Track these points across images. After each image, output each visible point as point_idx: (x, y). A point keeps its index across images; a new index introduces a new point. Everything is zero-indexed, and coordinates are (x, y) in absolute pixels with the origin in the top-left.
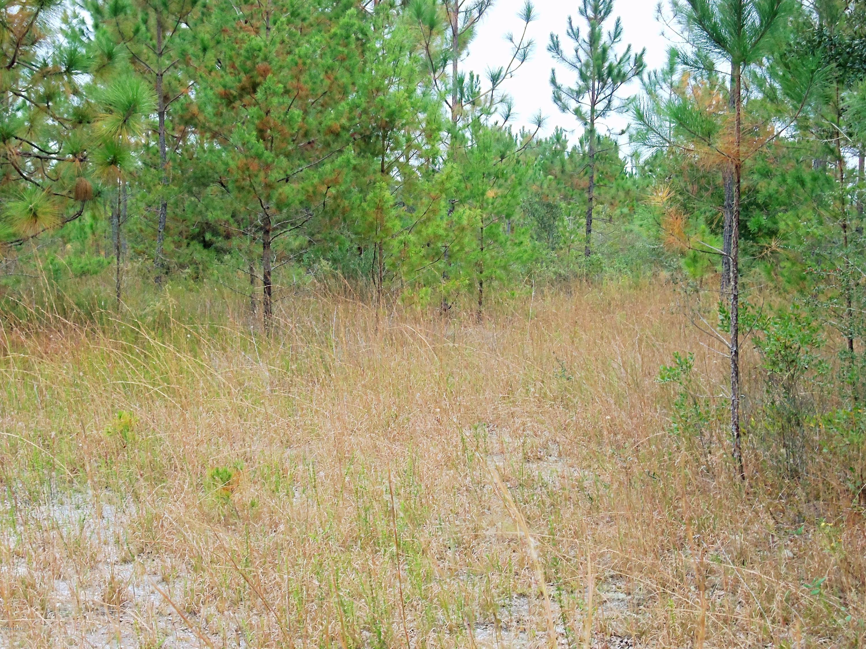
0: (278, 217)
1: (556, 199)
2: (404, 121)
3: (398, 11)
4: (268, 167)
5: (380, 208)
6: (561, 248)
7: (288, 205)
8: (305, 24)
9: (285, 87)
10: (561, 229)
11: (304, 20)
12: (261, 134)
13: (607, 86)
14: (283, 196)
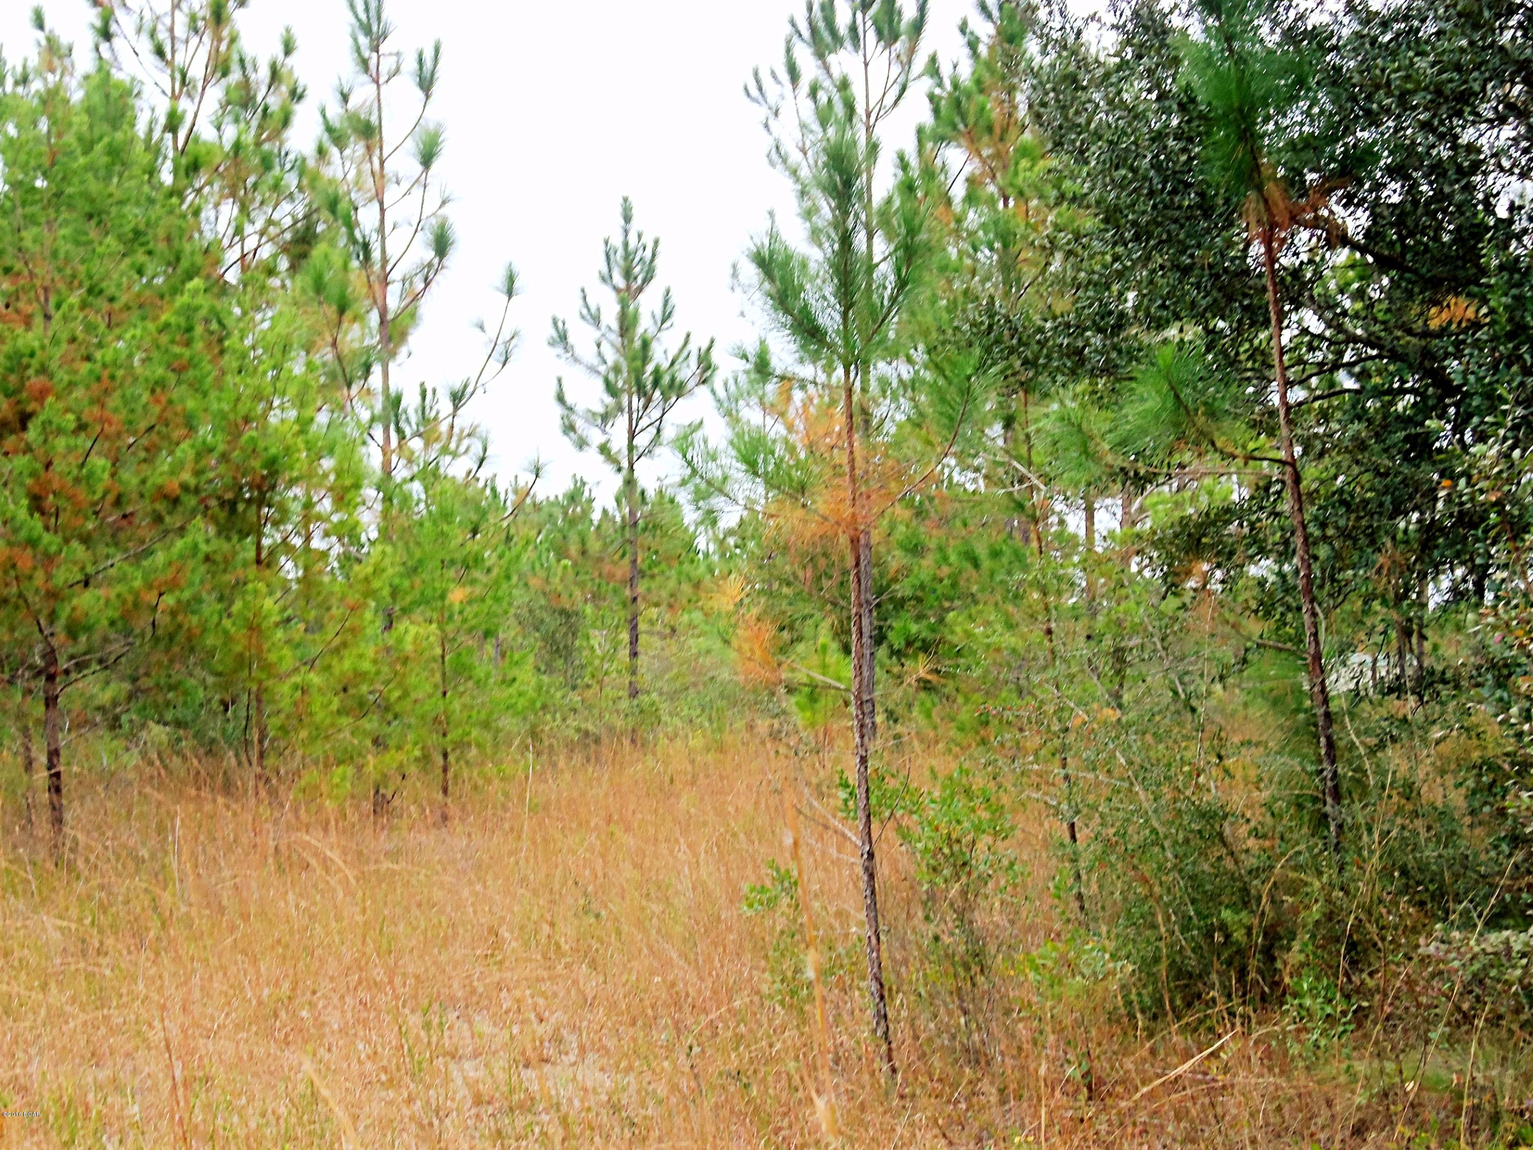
0: (71, 650)
1: (577, 599)
2: (295, 474)
3: (283, 281)
4: (49, 560)
5: (254, 628)
6: (588, 686)
7: (89, 629)
8: (117, 306)
9: (78, 419)
10: (586, 653)
11: (112, 299)
12: (37, 504)
13: (652, 405)
14: (78, 613)
